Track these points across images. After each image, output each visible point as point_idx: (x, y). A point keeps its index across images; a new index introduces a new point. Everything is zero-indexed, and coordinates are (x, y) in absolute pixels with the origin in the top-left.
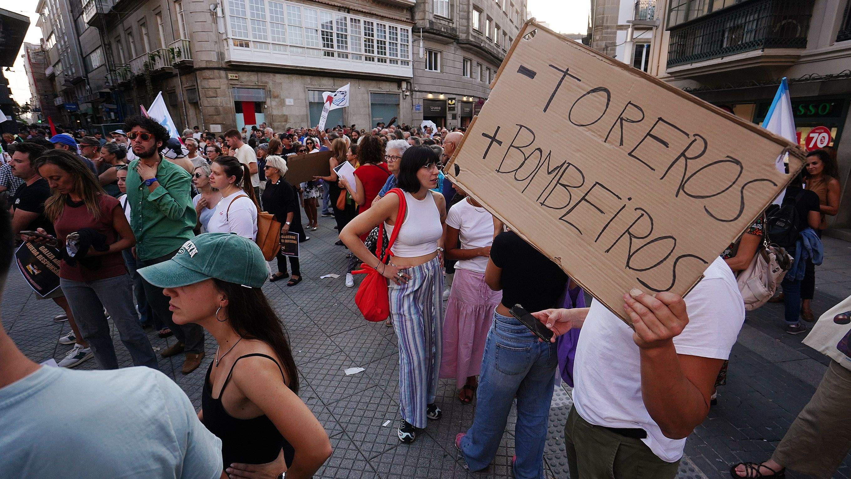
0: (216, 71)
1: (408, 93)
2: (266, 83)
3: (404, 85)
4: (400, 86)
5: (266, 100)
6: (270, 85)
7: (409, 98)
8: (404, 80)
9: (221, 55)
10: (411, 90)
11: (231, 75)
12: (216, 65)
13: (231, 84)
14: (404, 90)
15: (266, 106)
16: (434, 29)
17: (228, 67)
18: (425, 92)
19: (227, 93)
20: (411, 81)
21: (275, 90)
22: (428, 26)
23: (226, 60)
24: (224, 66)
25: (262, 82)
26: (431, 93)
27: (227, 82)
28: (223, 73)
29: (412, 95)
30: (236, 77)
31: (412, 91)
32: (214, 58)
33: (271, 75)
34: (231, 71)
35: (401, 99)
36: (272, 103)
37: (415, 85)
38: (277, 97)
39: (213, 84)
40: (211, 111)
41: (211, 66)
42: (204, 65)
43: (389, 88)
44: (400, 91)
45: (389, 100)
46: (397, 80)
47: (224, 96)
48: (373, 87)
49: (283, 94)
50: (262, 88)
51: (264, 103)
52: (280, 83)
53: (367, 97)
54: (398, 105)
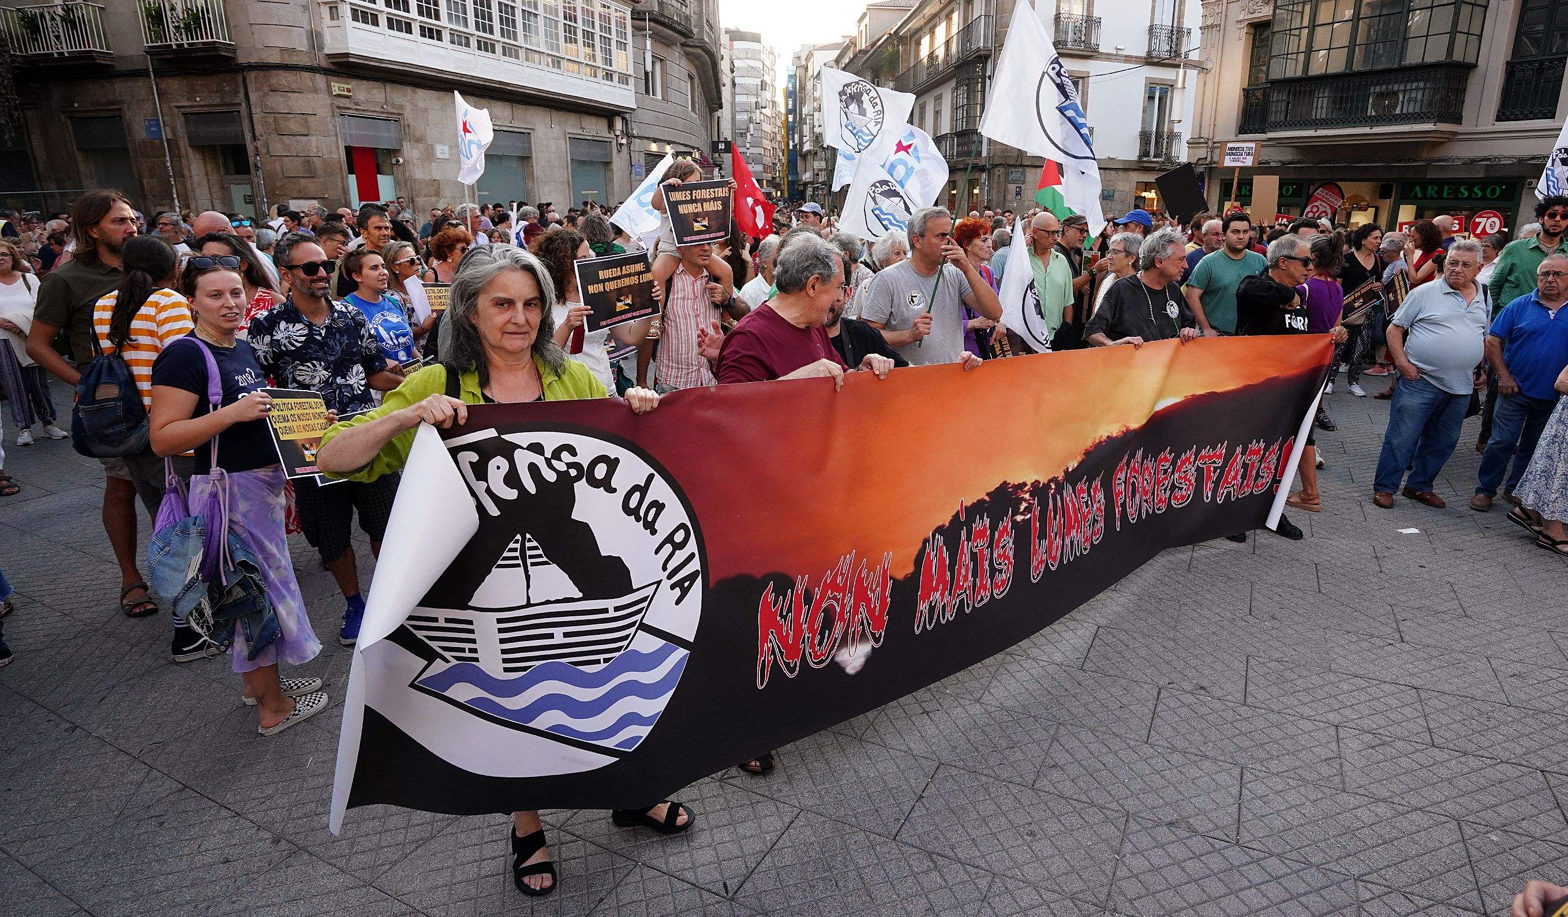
0: (306, 75)
1: (624, 141)
2: (401, 107)
3: (619, 124)
4: (611, 126)
5: (402, 146)
6: (408, 113)
7: (625, 149)
8: (618, 113)
9: (315, 38)
10: (627, 134)
11: (338, 86)
12: (305, 61)
13: (339, 107)
14: (618, 133)
15: (401, 161)
16: (663, 15)
17: (331, 67)
18: (648, 138)
19: (331, 127)
20: (627, 116)
21: (418, 126)
22: (656, 9)
23: (327, 51)
24: (324, 63)
25: (393, 106)
26: (655, 140)
27: (328, 102)
28: (320, 79)
29: (629, 144)
30: (349, 90)
31: (629, 136)
32: (300, 42)
33: (409, 90)
34: (338, 76)
35: (615, 151)
36: (410, 152)
37: (634, 125)
38: (419, 140)
39: (299, 103)
40: (293, 167)
41: (294, 60)
42: (274, 58)
43: (595, 128)
44: (612, 136)
45: (596, 153)
46: (608, 114)
47: (325, 134)
48: (572, 125)
49: (431, 134)
50: (394, 118)
51: (396, 152)
52: (425, 110)
53: (564, 145)
54: (609, 163)
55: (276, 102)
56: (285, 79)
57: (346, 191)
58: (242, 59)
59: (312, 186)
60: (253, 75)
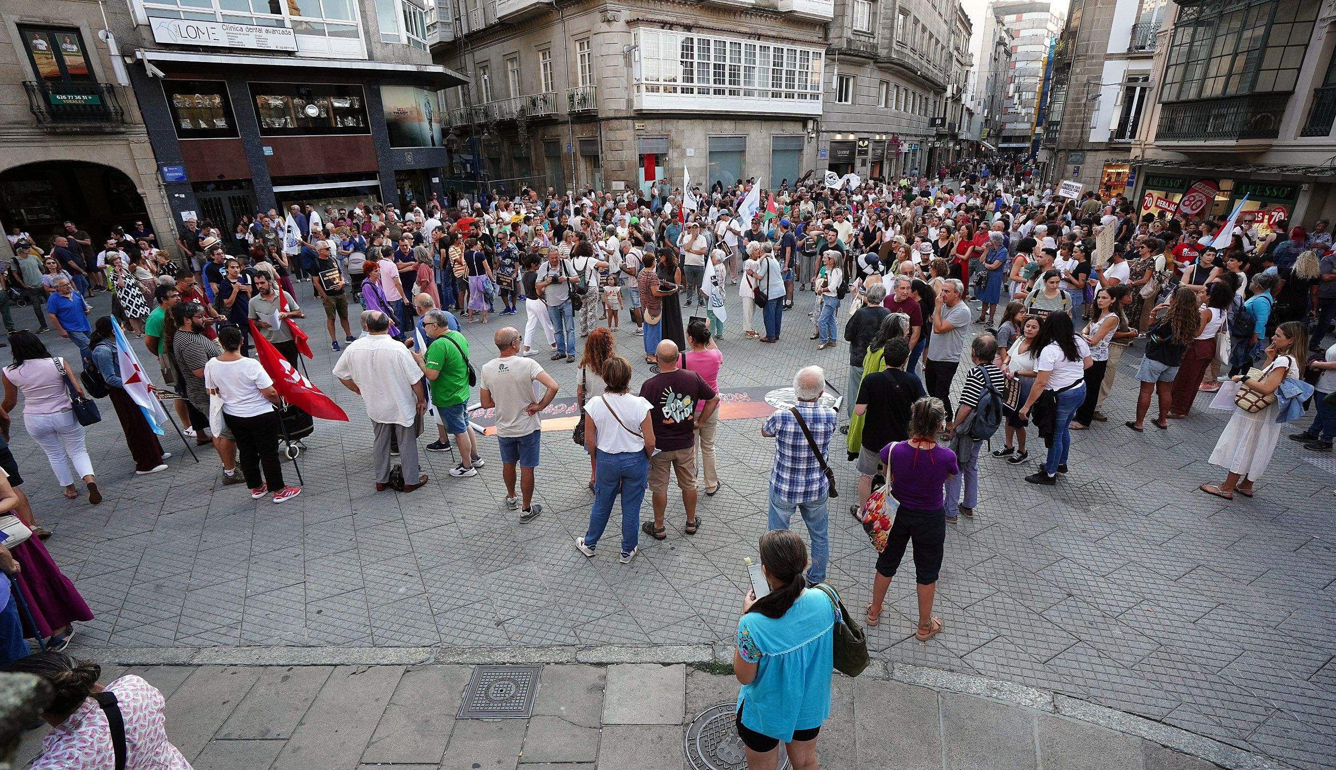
0: (624, 121)
1: (814, 135)
2: (670, 131)
3: (810, 125)
4: (805, 126)
5: (668, 150)
6: (673, 133)
7: (814, 141)
8: (811, 119)
9: (630, 102)
11: (638, 125)
12: (624, 114)
13: (637, 136)
14: (809, 130)
15: (666, 158)
16: (852, 50)
17: (636, 116)
18: (833, 132)
19: (633, 146)
20: (819, 120)
21: (678, 139)
22: (845, 46)
23: (635, 109)
24: (632, 115)
25: (666, 130)
26: (839, 132)
27: (633, 133)
28: (630, 122)
29: (818, 137)
30: (642, 127)
31: (818, 132)
32: (623, 106)
33: (675, 121)
34: (639, 120)
35: (806, 142)
36: (673, 154)
37: (823, 124)
38: (678, 147)
39: (620, 135)
40: (615, 166)
41: (619, 115)
42: (612, 115)
43: (794, 129)
44: (805, 132)
45: (792, 145)
46: (803, 120)
47: (630, 149)
48: (776, 129)
49: (684, 143)
50: (666, 137)
51: (665, 155)
52: (683, 131)
53: (769, 142)
54: (802, 150)
55: (611, 135)
56: (615, 124)
57: (637, 177)
58: (600, 116)
59: (622, 175)
60: (603, 123)
